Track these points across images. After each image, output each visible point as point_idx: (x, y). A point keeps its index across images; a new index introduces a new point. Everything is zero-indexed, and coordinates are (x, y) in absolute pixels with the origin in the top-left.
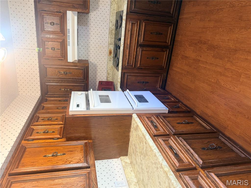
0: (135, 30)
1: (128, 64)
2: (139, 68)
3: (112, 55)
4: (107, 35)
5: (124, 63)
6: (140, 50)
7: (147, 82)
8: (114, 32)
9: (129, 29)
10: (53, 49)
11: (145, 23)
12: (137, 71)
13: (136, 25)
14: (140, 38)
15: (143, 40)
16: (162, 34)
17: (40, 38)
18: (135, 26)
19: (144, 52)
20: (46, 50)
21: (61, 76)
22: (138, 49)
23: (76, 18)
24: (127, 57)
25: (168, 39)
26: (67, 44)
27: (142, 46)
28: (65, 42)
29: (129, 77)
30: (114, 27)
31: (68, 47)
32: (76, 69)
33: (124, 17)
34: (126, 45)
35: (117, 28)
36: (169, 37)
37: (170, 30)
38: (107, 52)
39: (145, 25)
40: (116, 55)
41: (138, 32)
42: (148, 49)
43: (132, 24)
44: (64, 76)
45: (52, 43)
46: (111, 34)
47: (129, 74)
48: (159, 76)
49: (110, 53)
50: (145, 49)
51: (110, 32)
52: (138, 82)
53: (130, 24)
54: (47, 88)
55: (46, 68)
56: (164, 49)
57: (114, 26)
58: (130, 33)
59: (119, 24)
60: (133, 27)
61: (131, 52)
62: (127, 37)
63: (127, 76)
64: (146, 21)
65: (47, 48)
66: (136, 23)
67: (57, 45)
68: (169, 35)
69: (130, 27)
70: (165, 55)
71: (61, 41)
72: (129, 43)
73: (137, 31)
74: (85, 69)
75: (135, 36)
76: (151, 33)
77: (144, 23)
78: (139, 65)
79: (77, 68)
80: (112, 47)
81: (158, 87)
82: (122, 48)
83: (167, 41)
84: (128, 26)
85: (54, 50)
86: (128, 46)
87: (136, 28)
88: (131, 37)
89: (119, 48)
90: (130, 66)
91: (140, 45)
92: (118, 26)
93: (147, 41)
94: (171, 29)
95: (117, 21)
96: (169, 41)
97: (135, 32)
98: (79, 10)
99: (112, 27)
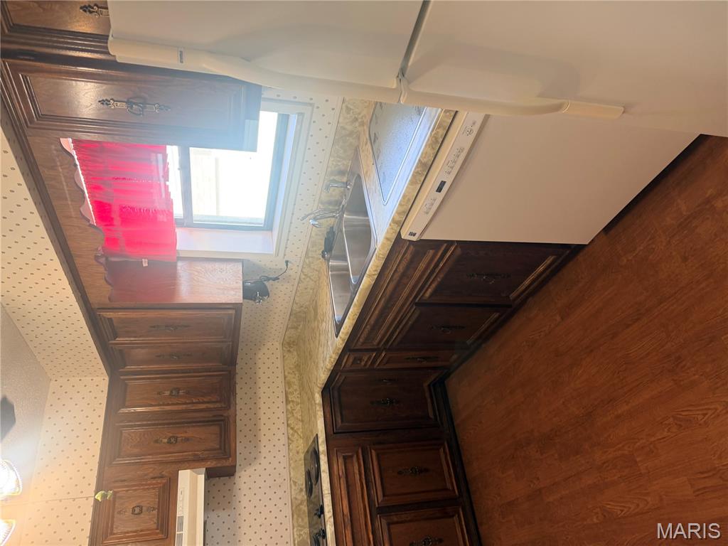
0: (357, 471)
4: (288, 522)
6: (381, 523)
9: (341, 474)
11: (375, 450)
13: (355, 459)
14: (373, 492)
15: (384, 496)
16: (427, 470)
18: (352, 463)
19: (394, 529)
22: (377, 524)
25: (448, 481)
33: (322, 448)
36: (450, 476)
37: (444, 456)
39: (378, 455)
41: (363, 477)
42: (403, 517)
43: (345, 458)
46: (299, 516)
50: (395, 518)
53: (341, 460)
56: (450, 510)
58: (344, 484)
60: (349, 464)
62: (338, 496)
64: (378, 447)
66: (355, 456)
68: (445, 468)
69: (342, 467)
70: (458, 525)
72: (346, 511)
73: (360, 474)
75: (359, 489)
76: (400, 473)
77: (373, 451)
82: (331, 530)
83: (449, 486)
84: (335, 466)
86: (346, 520)
87: (356, 467)
88: (350, 494)
89: (325, 536)
91: (378, 511)
92: (312, 478)
93: (394, 495)
96: (452, 484)
97: (357, 477)
98: (210, 464)
99: (299, 497)
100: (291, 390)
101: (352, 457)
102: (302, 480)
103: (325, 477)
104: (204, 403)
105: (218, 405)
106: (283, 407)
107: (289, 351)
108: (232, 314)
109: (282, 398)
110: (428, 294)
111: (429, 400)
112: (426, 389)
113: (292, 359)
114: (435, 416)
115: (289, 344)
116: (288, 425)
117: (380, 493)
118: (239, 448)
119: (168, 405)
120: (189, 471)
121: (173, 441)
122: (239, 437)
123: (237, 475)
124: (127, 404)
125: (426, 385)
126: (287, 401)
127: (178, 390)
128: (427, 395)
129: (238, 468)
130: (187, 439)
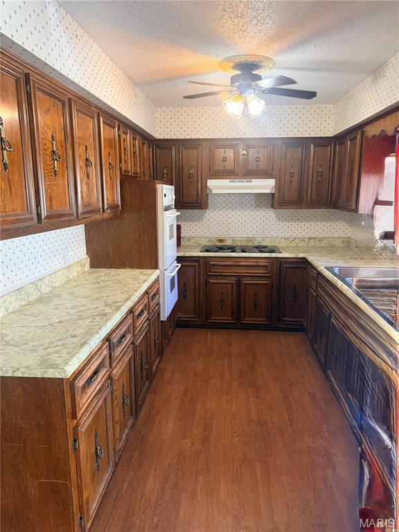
0: (259, 272)
1: (213, 265)
2: (206, 282)
3: (219, 244)
4: (245, 235)
5: (213, 259)
6: (233, 280)
7: (185, 298)
8: (249, 245)
9: (259, 263)
10: (225, 159)
12: (202, 279)
13: (266, 272)
14: (248, 278)
15: (246, 284)
16: (255, 309)
17: (237, 142)
18: (264, 270)
19: (230, 286)
20: (223, 150)
21: (186, 169)
22: (233, 278)
23: (268, 191)
24: (222, 263)
25: (249, 319)
26: (232, 178)
27: (239, 282)
28: (234, 176)
29: (193, 269)
30: (256, 244)
31: (228, 180)
32: (198, 191)
33: (273, 255)
34: (238, 260)
35: (257, 247)
37: (262, 320)
38: (222, 236)
39: (266, 284)
40: (220, 249)
42: (235, 292)
43: (266, 266)
44: (186, 174)
45: (233, 158)
46: (247, 241)
47: (197, 268)
48: (195, 314)
49: (221, 241)
50: (234, 287)
51: (250, 239)
52: (185, 284)
53: (265, 264)
54: (166, 149)
55: (197, 149)
56: (235, 316)
57: (258, 244)
58: (254, 264)
59: (264, 249)
60: (263, 268)
61: (228, 268)
63: (195, 266)
64: (270, 285)
65: (225, 151)
67: (230, 165)
68: (255, 319)
69: (262, 264)
70: (227, 319)
71: (236, 171)
72: (241, 264)
73: (258, 273)
74: (198, 203)
75: (250, 271)
76: (256, 294)
77: (268, 282)
78: (211, 281)
79: (200, 192)
80: (229, 243)
81: (179, 316)
82: (234, 254)
83: (246, 319)
85: (223, 161)
86: (237, 264)
87: (261, 272)
88: (249, 267)
89: (232, 252)
90: (210, 269)
91: (239, 279)
92: (261, 249)
93: (245, 289)
94: (264, 321)
95: (266, 247)
96: (247, 320)
97: (256, 272)
98: (276, 195)
99: (256, 242)
100: (317, 241)
101: (267, 270)
102: (264, 244)
103: (258, 255)
104: (312, 190)
105: (309, 199)
106: (308, 236)
107: (343, 242)
108: (352, 206)
109: (314, 236)
110: (333, 320)
111: (293, 320)
112: (300, 320)
113: (338, 243)
114: (284, 321)
115: (348, 242)
116: (295, 238)
117: (247, 282)
118: (286, 211)
119: (313, 171)
120: (274, 184)
121: (292, 175)
122: (293, 211)
123: (272, 209)
124: (316, 148)
125: (303, 320)
126: (310, 239)
127: (321, 176)
128: (297, 320)
129: (276, 210)
130: (291, 182)
